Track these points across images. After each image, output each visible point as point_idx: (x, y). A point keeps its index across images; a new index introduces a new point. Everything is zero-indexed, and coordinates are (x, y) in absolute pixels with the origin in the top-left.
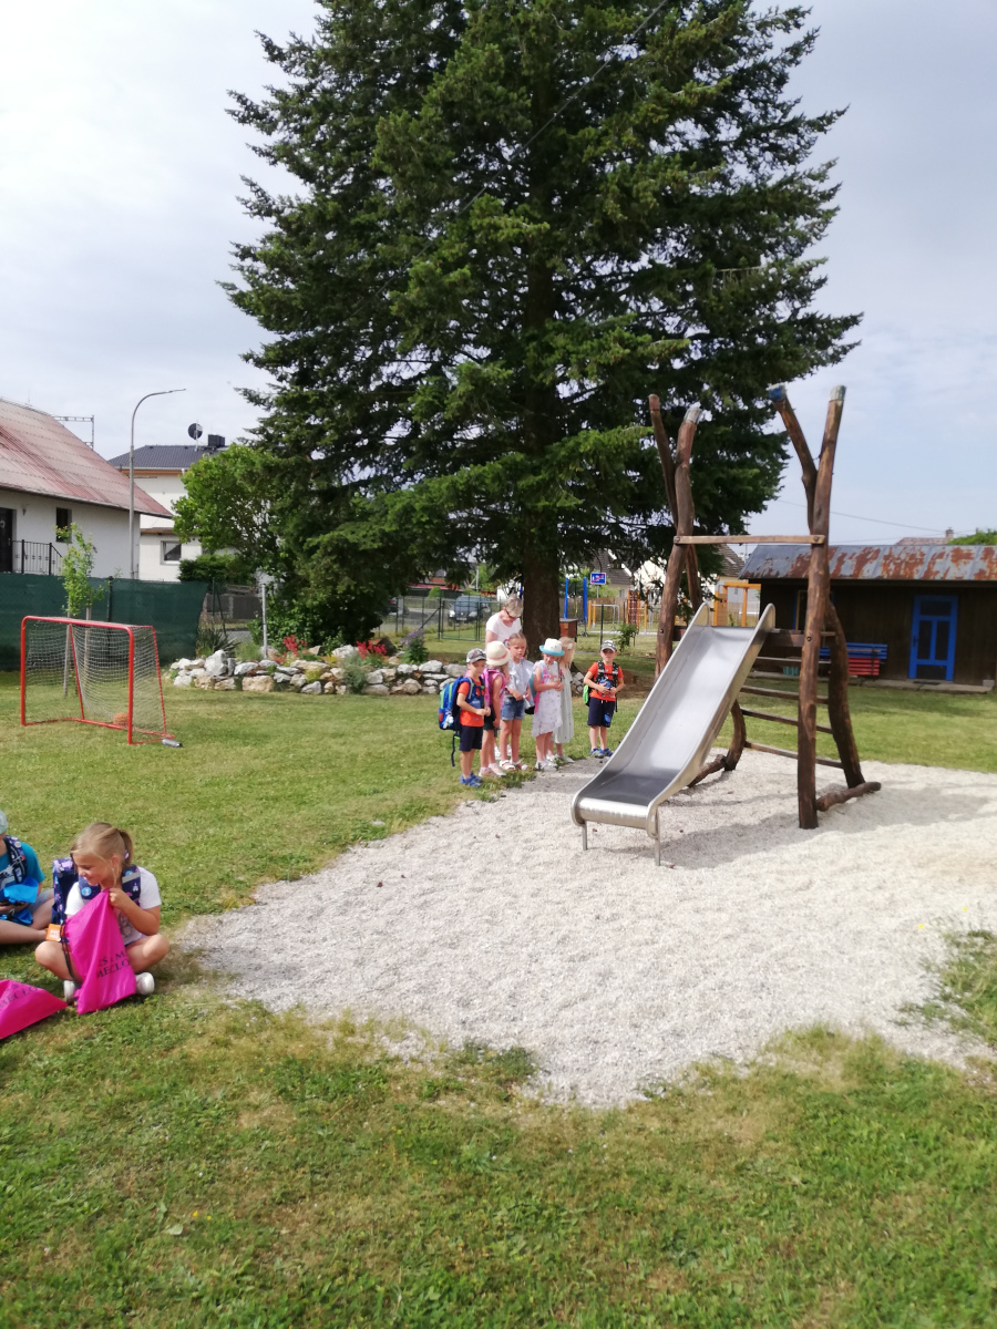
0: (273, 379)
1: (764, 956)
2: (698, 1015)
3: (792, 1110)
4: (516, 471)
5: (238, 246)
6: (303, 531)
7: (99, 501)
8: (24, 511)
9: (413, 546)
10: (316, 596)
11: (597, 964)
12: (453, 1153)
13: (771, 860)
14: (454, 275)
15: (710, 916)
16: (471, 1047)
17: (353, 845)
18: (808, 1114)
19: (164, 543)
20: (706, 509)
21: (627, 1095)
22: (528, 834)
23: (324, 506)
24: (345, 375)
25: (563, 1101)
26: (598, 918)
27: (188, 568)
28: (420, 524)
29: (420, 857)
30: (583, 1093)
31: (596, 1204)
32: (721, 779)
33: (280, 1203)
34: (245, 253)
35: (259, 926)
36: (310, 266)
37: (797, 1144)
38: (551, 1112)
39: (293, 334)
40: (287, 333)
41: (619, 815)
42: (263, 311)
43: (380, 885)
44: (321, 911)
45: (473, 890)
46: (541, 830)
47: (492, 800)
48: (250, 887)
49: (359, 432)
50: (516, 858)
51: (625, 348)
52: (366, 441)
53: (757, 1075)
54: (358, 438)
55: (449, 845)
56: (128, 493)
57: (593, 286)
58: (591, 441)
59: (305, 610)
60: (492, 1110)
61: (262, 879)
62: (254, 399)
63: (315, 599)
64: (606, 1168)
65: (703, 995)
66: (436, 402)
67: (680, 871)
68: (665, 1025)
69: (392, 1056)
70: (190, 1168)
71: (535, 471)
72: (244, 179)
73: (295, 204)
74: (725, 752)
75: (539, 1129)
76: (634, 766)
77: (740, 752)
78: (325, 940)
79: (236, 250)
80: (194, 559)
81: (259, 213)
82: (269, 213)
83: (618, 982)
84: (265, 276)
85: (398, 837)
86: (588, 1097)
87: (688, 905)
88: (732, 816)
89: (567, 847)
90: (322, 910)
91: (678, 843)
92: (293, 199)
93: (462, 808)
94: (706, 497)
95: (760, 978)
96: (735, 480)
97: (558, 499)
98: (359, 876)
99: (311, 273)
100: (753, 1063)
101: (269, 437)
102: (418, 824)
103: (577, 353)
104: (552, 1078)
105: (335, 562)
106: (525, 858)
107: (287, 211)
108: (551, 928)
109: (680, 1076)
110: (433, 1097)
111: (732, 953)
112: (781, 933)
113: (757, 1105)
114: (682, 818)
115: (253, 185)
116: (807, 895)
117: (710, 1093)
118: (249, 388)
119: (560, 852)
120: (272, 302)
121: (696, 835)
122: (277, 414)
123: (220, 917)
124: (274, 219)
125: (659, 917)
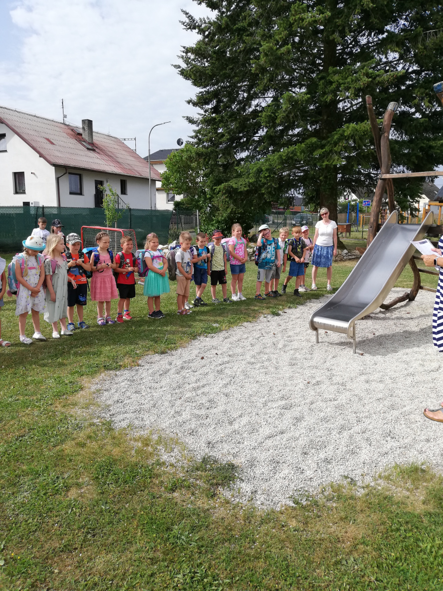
0: (202, 112)
1: (396, 413)
2: (345, 449)
3: (383, 523)
4: (312, 148)
5: (184, 47)
6: (214, 184)
7: (138, 175)
8: (107, 181)
9: (263, 189)
10: (222, 215)
11: (296, 412)
12: (168, 529)
13: (420, 353)
14: (284, 49)
15: (374, 385)
16: (205, 460)
17: (199, 335)
18: (393, 527)
19: (168, 194)
20: (414, 163)
21: (283, 501)
22: (291, 333)
23: (225, 172)
24: (235, 108)
25: (244, 501)
26: (309, 383)
27: (177, 205)
28: (265, 177)
29: (231, 343)
30: (258, 497)
31: (237, 578)
32: (405, 306)
33: (61, 551)
34: (187, 50)
35: (134, 378)
36: (214, 52)
37: (380, 549)
38: (234, 509)
39: (208, 88)
40: (205, 87)
41: (334, 326)
42: (192, 77)
43: (202, 358)
44: (166, 372)
45: (249, 363)
46: (298, 332)
47: (278, 315)
48: (139, 356)
49: (241, 135)
50: (280, 346)
51: (370, 78)
52: (245, 139)
53: (368, 495)
54: (241, 138)
55: (247, 338)
56: (149, 171)
57: (359, 50)
58: (350, 129)
59: (218, 222)
60: (203, 503)
61: (147, 353)
62: (191, 121)
63: (222, 217)
64: (253, 552)
65: (351, 437)
66: (273, 115)
67: (367, 357)
68: (322, 455)
69: (162, 461)
70: (28, 522)
71: (322, 147)
72: (183, 11)
73: (207, 21)
74: (409, 290)
75: (222, 519)
76: (347, 300)
77: (417, 291)
78: (161, 387)
79: (183, 49)
80: (180, 200)
81: (190, 28)
82: (194, 28)
83: (305, 423)
84: (193, 60)
85: (224, 332)
86: (260, 499)
87: (363, 378)
88: (405, 326)
89: (308, 341)
90: (169, 370)
91: (371, 341)
92: (206, 19)
93: (262, 318)
94: (414, 157)
95: (389, 427)
96: (431, 147)
97: (334, 160)
98: (196, 352)
99: (215, 56)
100: (367, 486)
101: (199, 140)
102: (236, 326)
103: (344, 84)
104: (243, 485)
105: (227, 197)
106: (285, 346)
107: (203, 26)
108: (280, 388)
109: (320, 490)
110: (173, 490)
111: (378, 410)
112: (412, 399)
113: (361, 518)
114: (377, 327)
115: (187, 14)
116: (435, 375)
117: (334, 505)
118: (189, 116)
119: (304, 344)
120: (197, 72)
121: (381, 336)
122: (202, 127)
123: (118, 373)
124: (197, 30)
125: (343, 384)
